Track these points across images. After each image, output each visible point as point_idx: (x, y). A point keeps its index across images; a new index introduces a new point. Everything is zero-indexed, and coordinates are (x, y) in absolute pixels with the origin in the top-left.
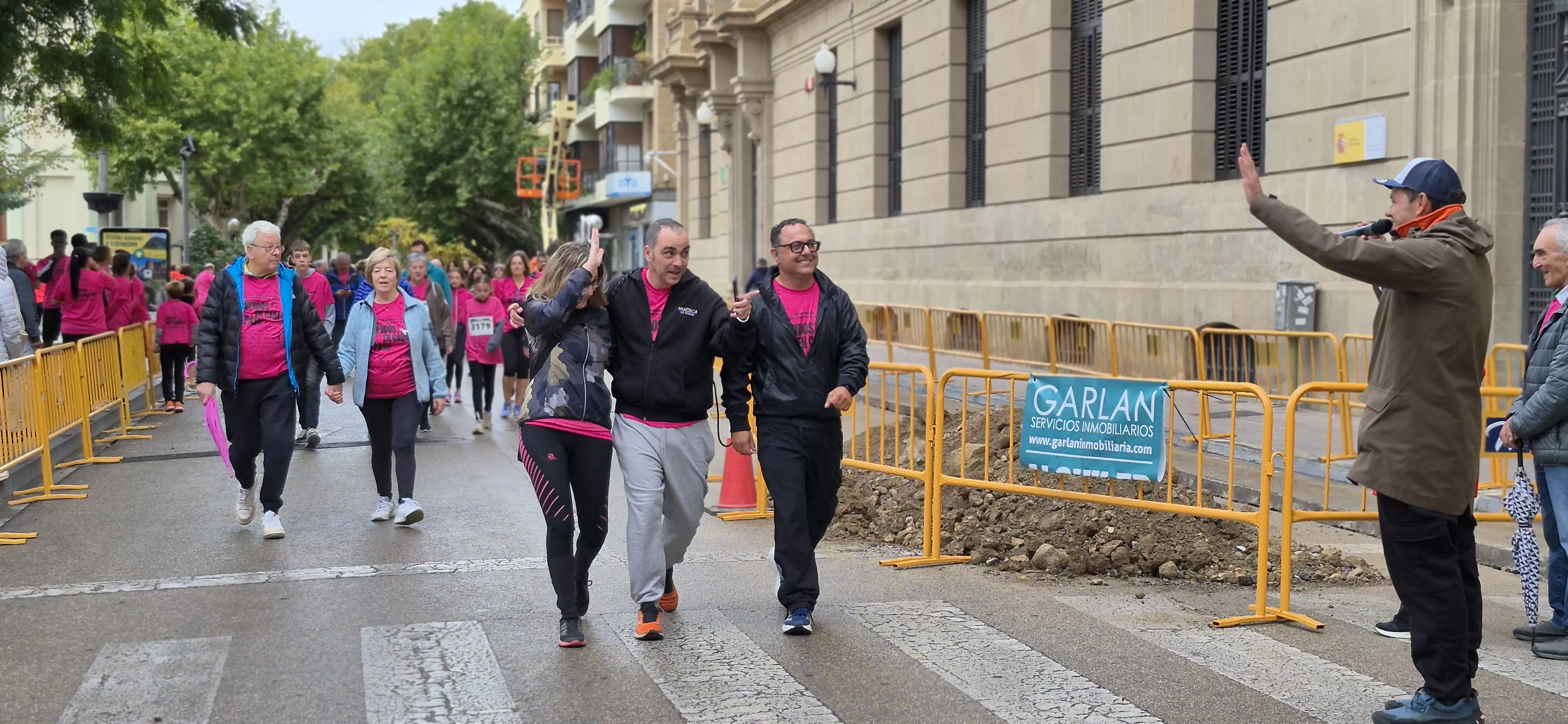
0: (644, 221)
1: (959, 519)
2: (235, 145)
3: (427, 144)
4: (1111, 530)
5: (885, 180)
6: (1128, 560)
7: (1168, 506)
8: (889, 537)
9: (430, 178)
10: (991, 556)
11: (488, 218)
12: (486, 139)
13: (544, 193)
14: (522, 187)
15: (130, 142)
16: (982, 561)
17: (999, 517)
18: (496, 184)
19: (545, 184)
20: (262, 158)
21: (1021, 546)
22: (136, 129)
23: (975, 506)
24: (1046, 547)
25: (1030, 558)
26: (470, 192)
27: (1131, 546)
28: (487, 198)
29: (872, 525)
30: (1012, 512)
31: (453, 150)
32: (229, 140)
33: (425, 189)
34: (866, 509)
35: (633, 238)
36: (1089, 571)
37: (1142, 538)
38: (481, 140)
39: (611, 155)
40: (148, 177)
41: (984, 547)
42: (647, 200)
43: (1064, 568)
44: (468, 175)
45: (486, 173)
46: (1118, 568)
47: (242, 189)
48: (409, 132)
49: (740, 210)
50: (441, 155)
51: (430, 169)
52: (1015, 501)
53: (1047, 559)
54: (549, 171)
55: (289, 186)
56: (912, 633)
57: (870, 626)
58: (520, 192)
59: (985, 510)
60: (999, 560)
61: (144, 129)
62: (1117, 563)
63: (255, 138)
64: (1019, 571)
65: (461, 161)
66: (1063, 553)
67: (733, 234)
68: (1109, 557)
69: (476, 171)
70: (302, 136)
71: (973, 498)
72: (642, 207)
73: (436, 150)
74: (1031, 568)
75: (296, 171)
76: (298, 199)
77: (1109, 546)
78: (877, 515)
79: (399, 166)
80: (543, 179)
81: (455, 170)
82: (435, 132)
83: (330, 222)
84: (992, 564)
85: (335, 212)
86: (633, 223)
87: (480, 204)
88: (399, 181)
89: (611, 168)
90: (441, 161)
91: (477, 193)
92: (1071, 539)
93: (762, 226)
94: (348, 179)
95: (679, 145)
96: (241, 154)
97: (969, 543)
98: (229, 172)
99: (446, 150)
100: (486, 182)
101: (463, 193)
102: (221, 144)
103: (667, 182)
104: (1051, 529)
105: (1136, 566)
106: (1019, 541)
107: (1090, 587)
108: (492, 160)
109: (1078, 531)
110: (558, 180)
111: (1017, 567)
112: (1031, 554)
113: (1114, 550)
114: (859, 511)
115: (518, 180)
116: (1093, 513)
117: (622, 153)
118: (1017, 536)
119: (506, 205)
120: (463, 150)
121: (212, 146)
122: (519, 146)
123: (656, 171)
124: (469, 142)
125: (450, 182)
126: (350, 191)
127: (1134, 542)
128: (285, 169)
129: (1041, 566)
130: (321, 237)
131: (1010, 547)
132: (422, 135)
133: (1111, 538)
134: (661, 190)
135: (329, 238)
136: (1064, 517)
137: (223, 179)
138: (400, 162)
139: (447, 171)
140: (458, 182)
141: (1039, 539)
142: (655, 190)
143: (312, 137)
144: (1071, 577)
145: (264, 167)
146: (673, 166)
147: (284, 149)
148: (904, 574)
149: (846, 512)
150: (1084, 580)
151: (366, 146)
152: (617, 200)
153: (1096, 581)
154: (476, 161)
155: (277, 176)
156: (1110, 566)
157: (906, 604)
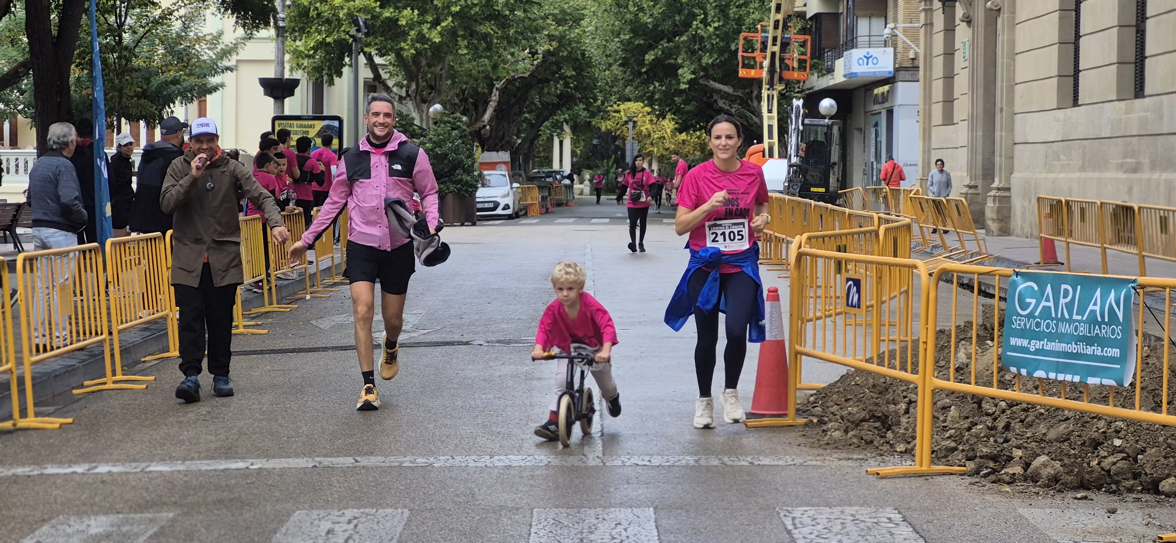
0: (887, 105)
1: (969, 429)
2: (436, 23)
3: (646, 19)
4: (1117, 442)
5: (1131, 56)
6: (1129, 475)
7: (1137, 413)
8: (901, 447)
9: (649, 57)
10: (987, 468)
11: (716, 101)
12: (712, 13)
13: (764, 74)
14: (744, 66)
15: (328, 21)
16: (976, 472)
17: (1007, 427)
18: (723, 64)
19: (766, 63)
20: (464, 37)
21: (1021, 458)
22: (333, 8)
23: (988, 414)
24: (1043, 458)
25: (1026, 471)
26: (693, 73)
27: (1136, 460)
28: (715, 80)
29: (889, 435)
30: (1022, 421)
31: (676, 25)
32: (430, 19)
33: (644, 70)
34: (887, 417)
35: (876, 125)
36: (1083, 485)
37: (1149, 451)
38: (706, 14)
39: (852, 30)
40: (347, 60)
41: (981, 457)
42: (890, 81)
43: (1057, 482)
44: (693, 52)
45: (711, 51)
46: (1117, 483)
47: (443, 72)
48: (626, 7)
49: (981, 91)
50: (662, 32)
51: (651, 47)
52: (1025, 410)
53: (1042, 472)
54: (770, 49)
55: (495, 67)
56: (828, 535)
57: (790, 527)
58: (742, 73)
59: (995, 419)
60: (994, 471)
61: (342, 8)
62: (1116, 478)
63: (455, 15)
64: (1008, 483)
65: (684, 38)
66: (1057, 464)
67: (972, 119)
68: (1109, 471)
69: (700, 49)
70: (507, 13)
71: (985, 406)
72: (886, 88)
73: (656, 26)
74: (1025, 480)
75: (505, 53)
76: (511, 81)
77: (1111, 459)
78: (898, 423)
79: (614, 45)
80: (765, 58)
81: (677, 47)
82: (654, 6)
83: (555, 108)
84: (986, 476)
85: (560, 97)
86: (877, 107)
87: (706, 85)
88: (616, 61)
89: (851, 43)
90: (662, 39)
91: (702, 74)
92: (1073, 452)
93: (1001, 110)
94: (567, 59)
95: (922, 15)
96: (440, 33)
97: (971, 454)
98: (429, 54)
99: (667, 26)
100: (710, 61)
101: (686, 74)
102: (420, 23)
103: (913, 59)
104: (1057, 440)
105: (1137, 481)
106: (1018, 453)
107: (1071, 500)
108: (718, 36)
109: (1083, 444)
110: (782, 60)
111: (1007, 479)
112: (1027, 466)
113: (1114, 464)
114: (878, 419)
115: (740, 59)
116: (1101, 424)
117: (863, 26)
118: (1019, 447)
119: (733, 86)
120: (687, 25)
121: (411, 25)
122: (748, 21)
123: (900, 45)
124: (694, 16)
125: (672, 61)
126: (571, 73)
127: (1140, 457)
128: (489, 48)
129: (1034, 479)
130: (547, 123)
131: (1010, 458)
132: (641, 9)
133: (1116, 450)
134: (906, 69)
135: (558, 127)
136: (1071, 427)
137: (424, 63)
138: (616, 40)
139: (670, 49)
140: (680, 61)
141: (1038, 451)
142: (897, 70)
143: (519, 13)
144: (1059, 491)
145: (466, 47)
146: (916, 40)
147: (487, 28)
148: (884, 482)
149: (864, 420)
150: (1070, 495)
151: (584, 23)
152: (856, 81)
153: (1079, 496)
154: (702, 37)
155: (480, 57)
156: (1108, 480)
157: (849, 510)
